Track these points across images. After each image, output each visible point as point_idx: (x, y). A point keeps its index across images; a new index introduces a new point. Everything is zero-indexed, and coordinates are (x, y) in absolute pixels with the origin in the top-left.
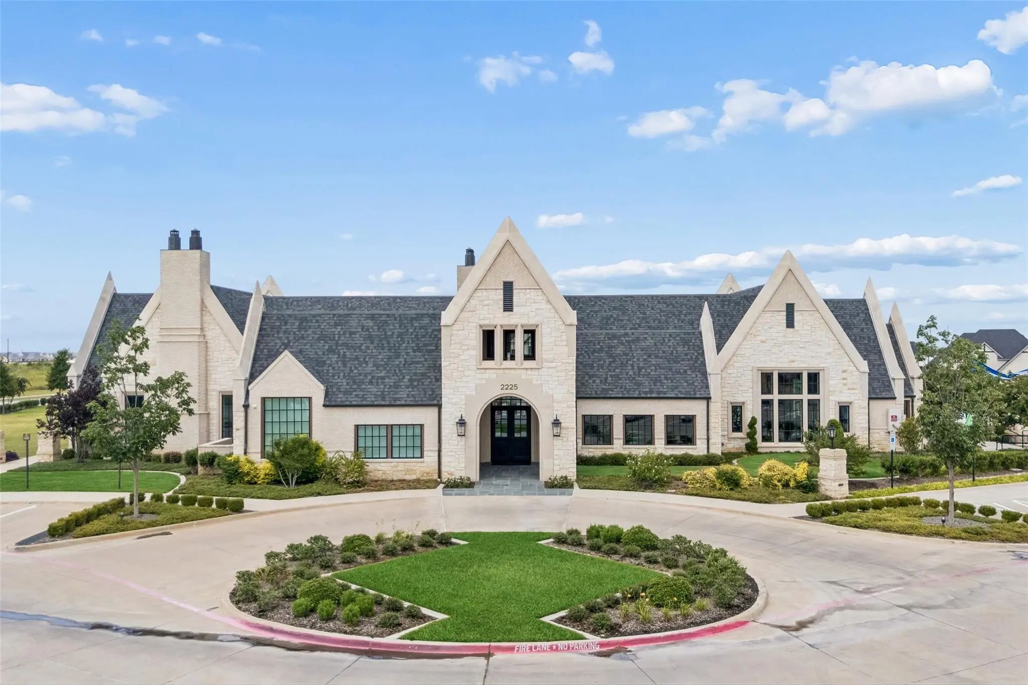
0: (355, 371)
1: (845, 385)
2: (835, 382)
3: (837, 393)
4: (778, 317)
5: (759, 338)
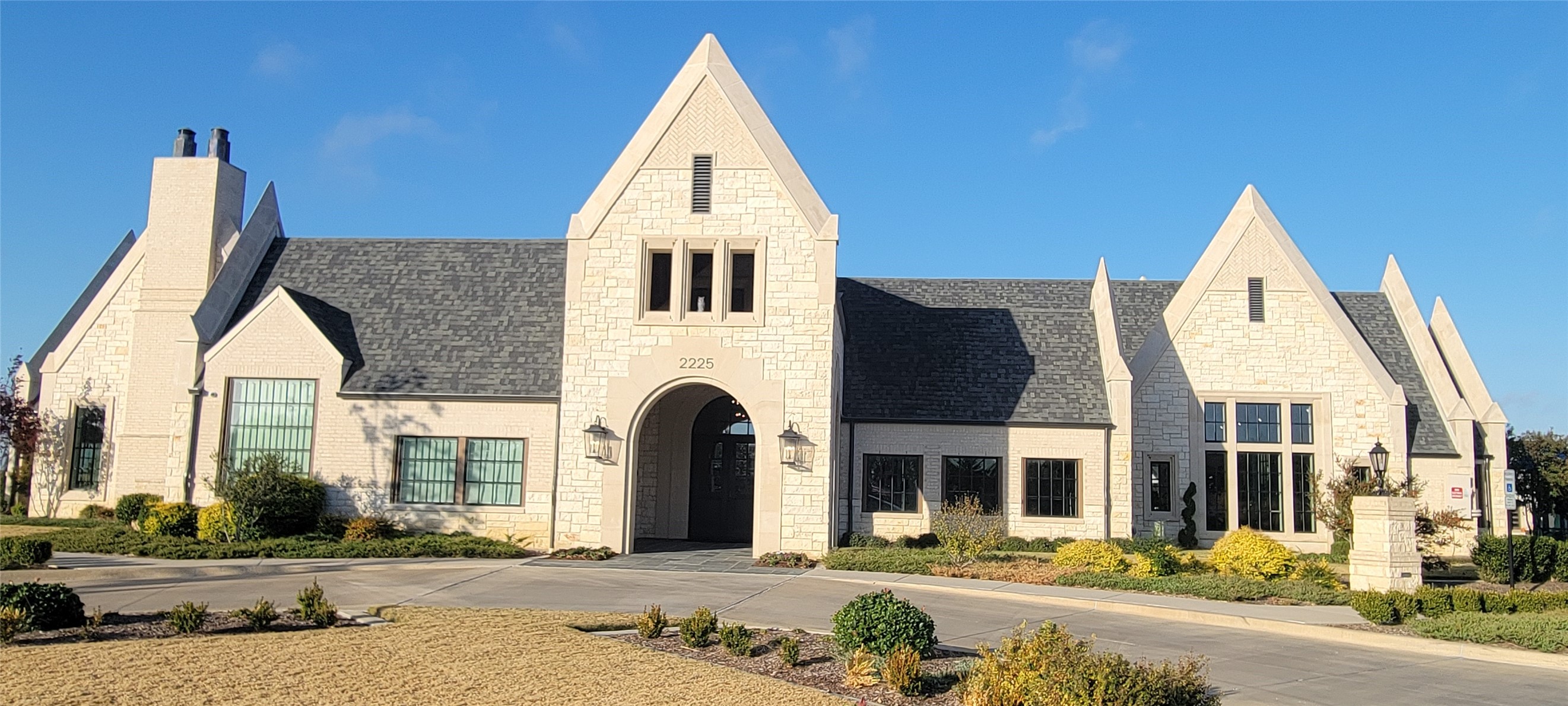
0: (414, 336)
2: (1343, 422)
3: (1347, 443)
4: (1233, 303)
5: (1199, 339)
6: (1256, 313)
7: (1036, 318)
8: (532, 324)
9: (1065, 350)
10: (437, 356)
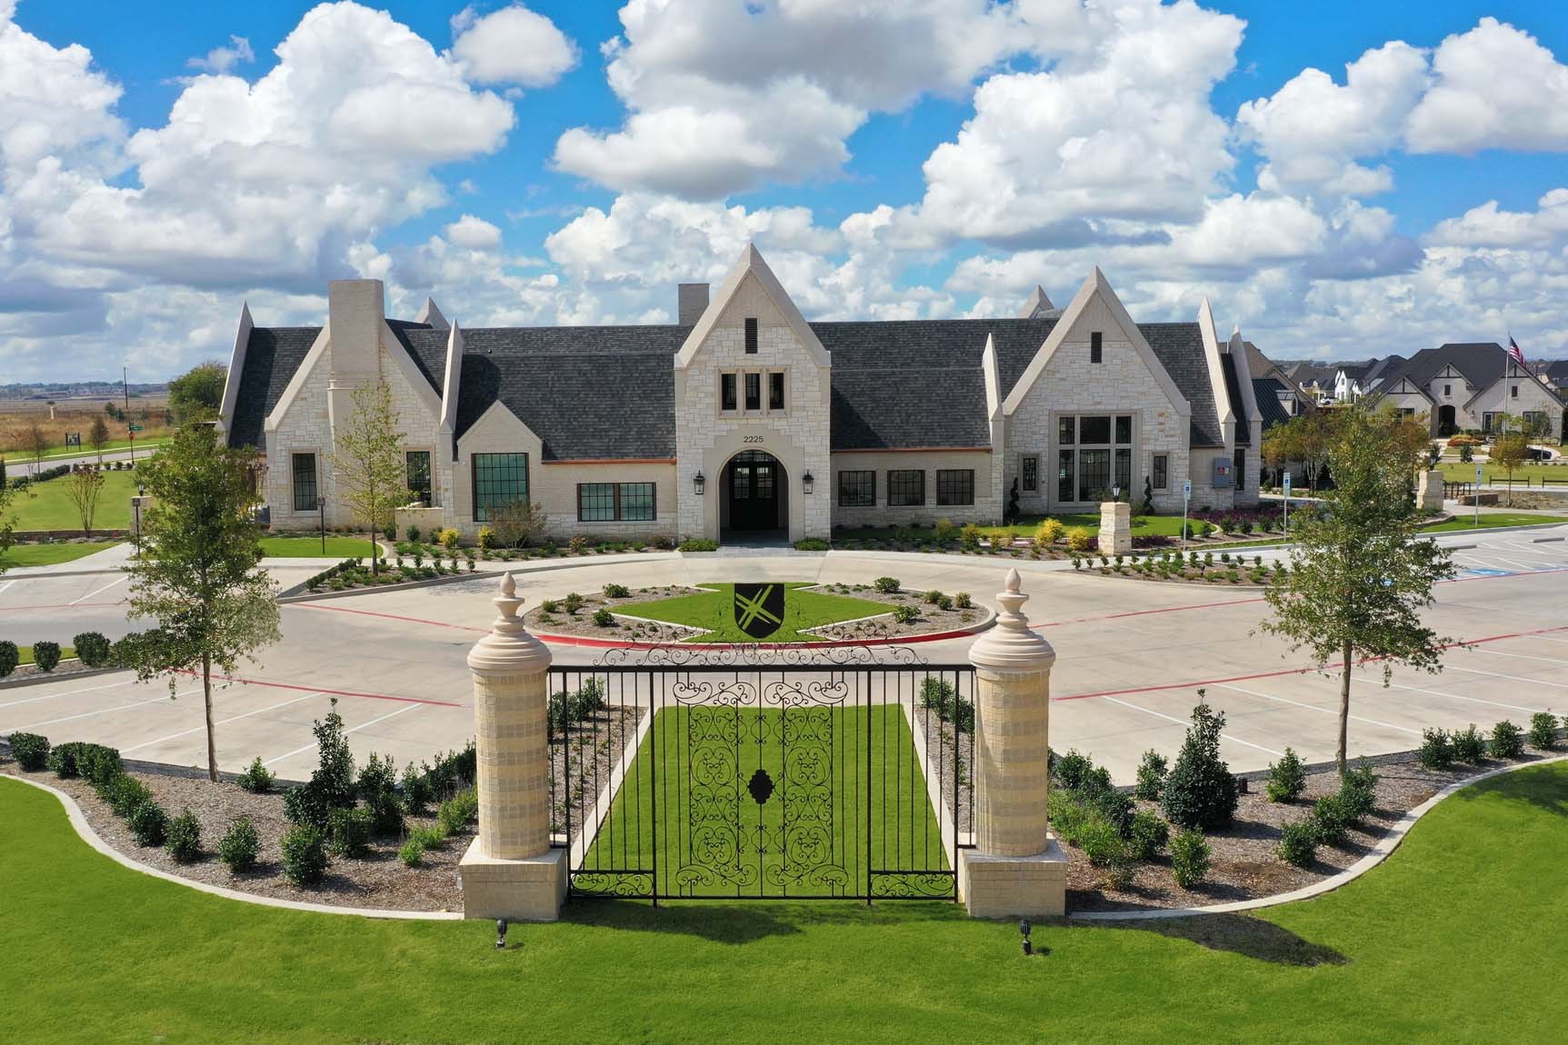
0: (575, 424)
1: (1162, 431)
2: (1150, 428)
3: (1152, 441)
4: (1081, 350)
5: (1058, 375)
6: (1096, 356)
7: (947, 374)
8: (646, 412)
9: (965, 397)
10: (593, 436)
